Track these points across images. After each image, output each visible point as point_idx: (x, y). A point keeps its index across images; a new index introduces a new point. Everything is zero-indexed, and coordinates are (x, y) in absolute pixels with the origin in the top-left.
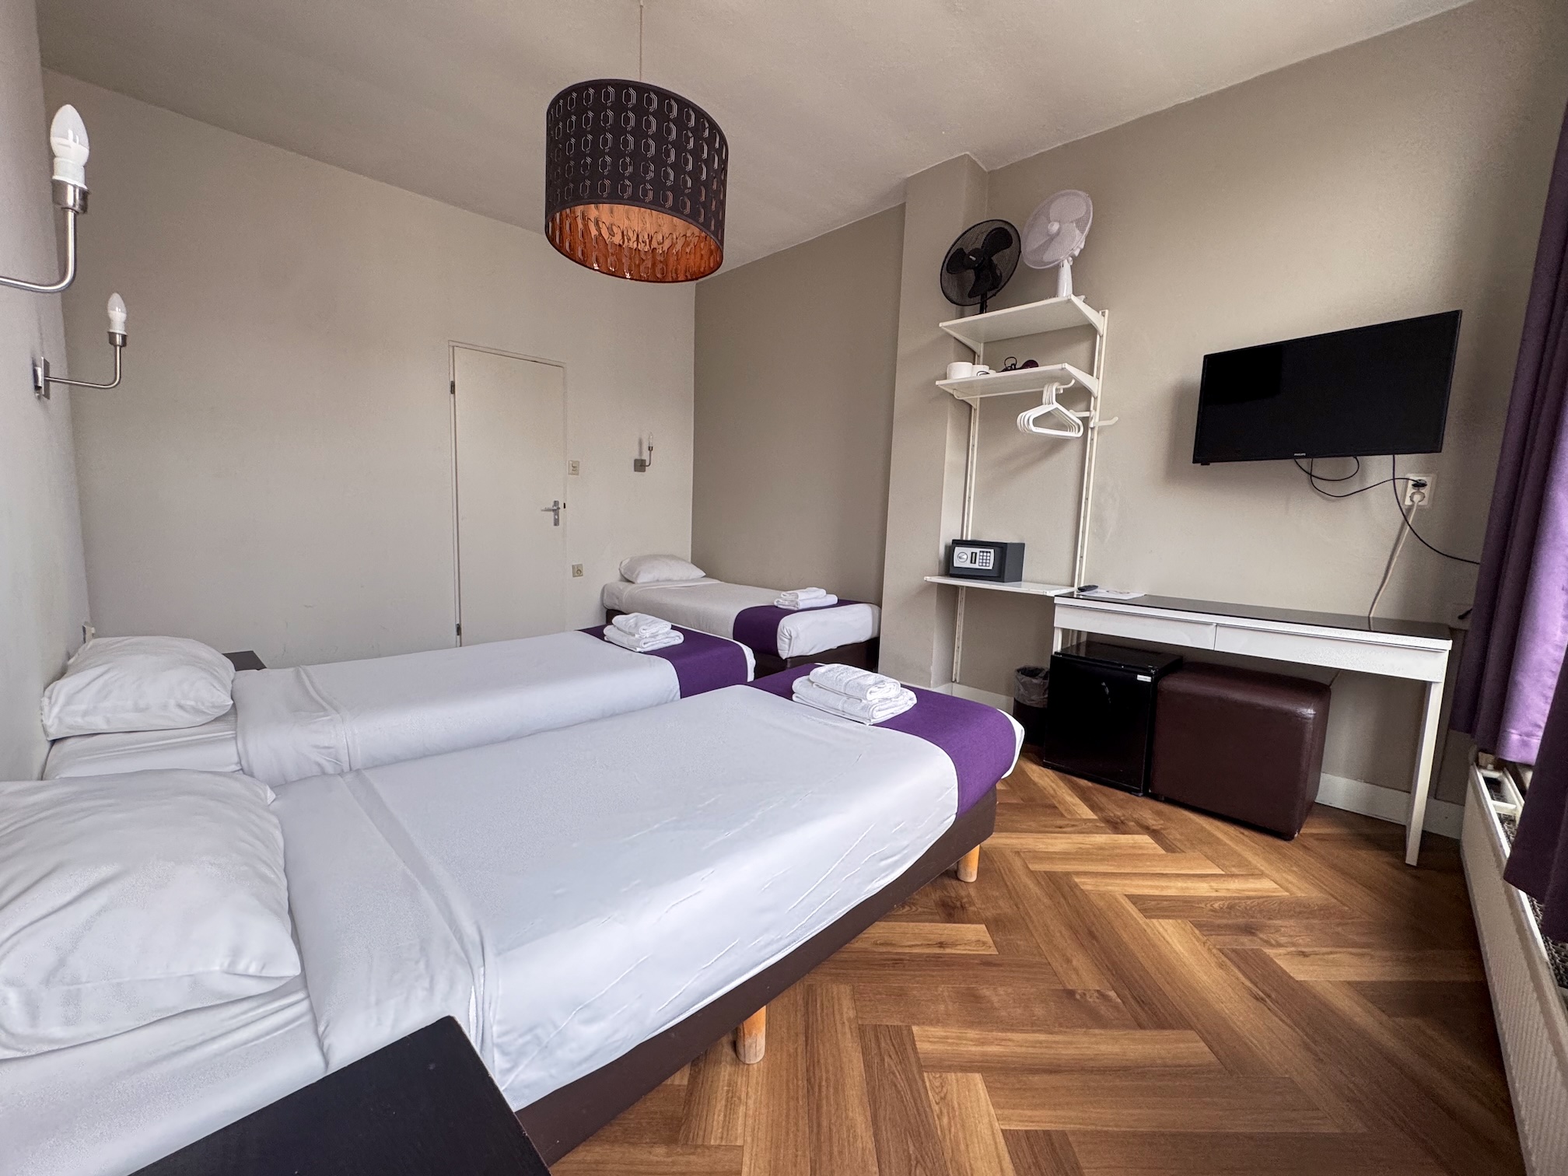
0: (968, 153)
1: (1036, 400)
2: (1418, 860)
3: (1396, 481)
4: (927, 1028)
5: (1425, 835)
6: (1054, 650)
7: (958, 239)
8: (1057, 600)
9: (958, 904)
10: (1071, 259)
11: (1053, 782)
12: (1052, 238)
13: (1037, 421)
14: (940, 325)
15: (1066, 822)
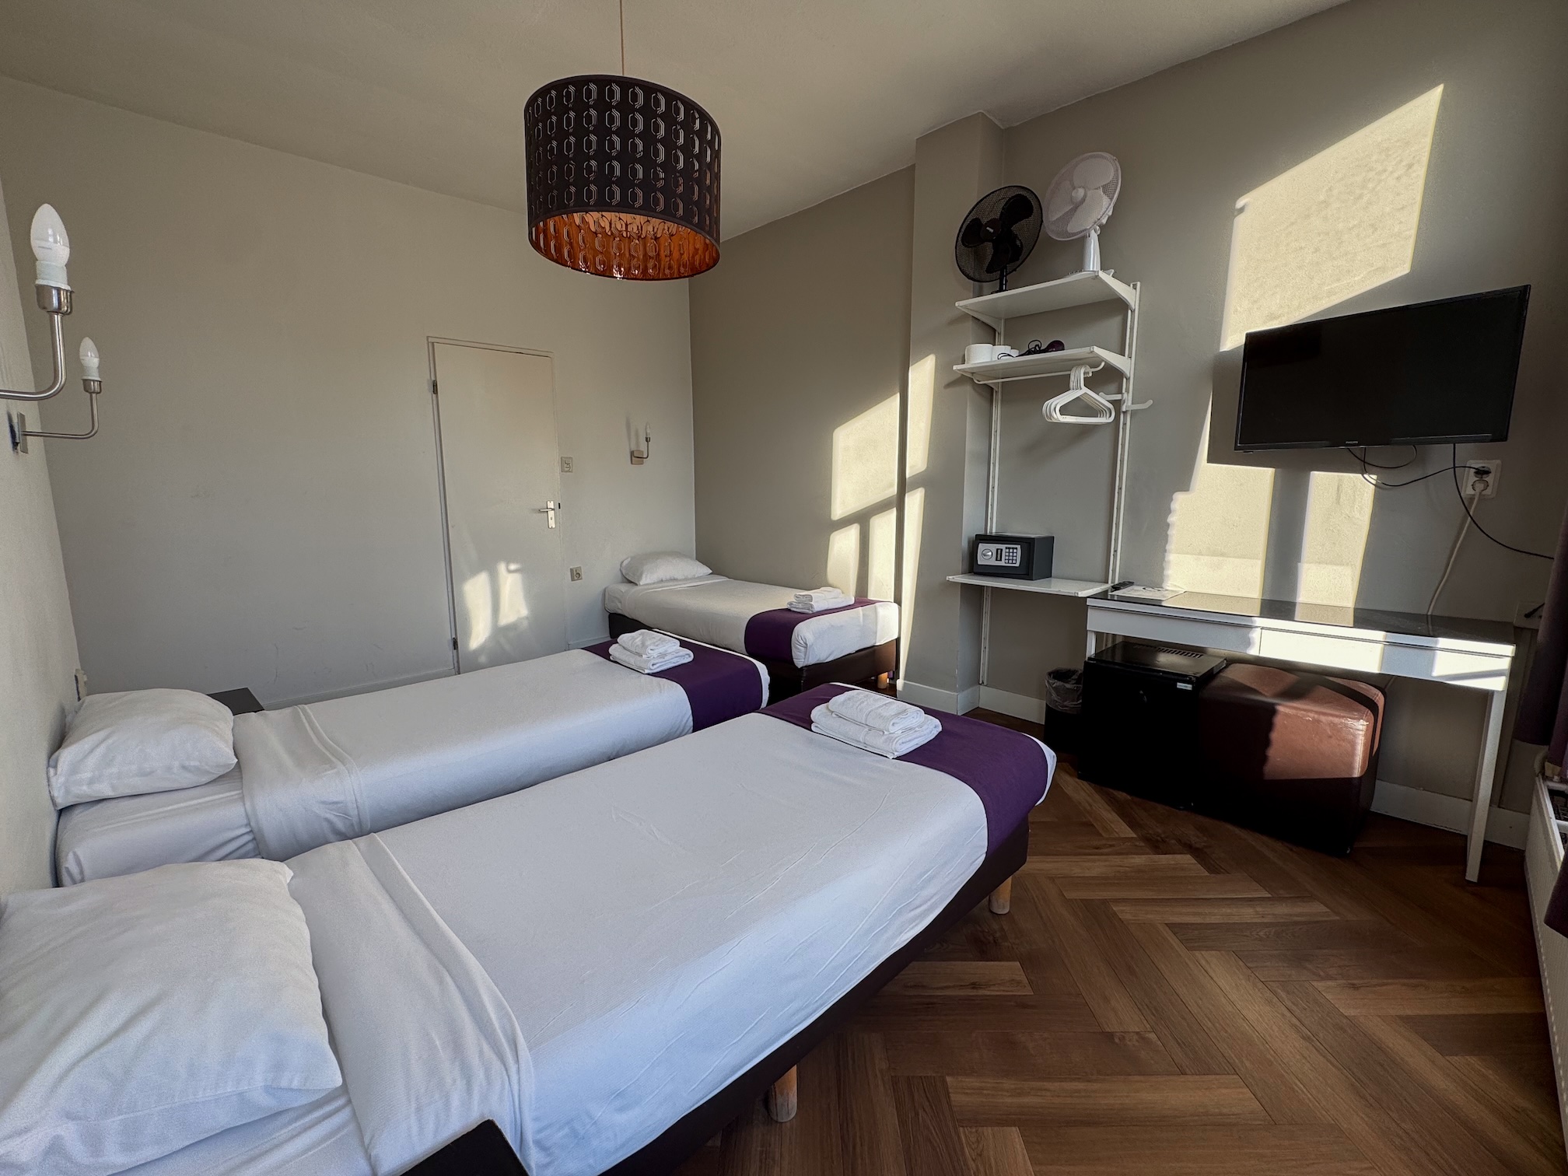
0: (981, 111)
1: (1063, 385)
2: (1479, 876)
3: (1456, 469)
4: (960, 1078)
5: (1487, 845)
6: (1088, 655)
7: (974, 208)
8: (1089, 602)
9: (991, 938)
10: (1098, 228)
11: (1089, 796)
12: (1077, 206)
13: (1064, 410)
14: (957, 304)
15: (1104, 842)
